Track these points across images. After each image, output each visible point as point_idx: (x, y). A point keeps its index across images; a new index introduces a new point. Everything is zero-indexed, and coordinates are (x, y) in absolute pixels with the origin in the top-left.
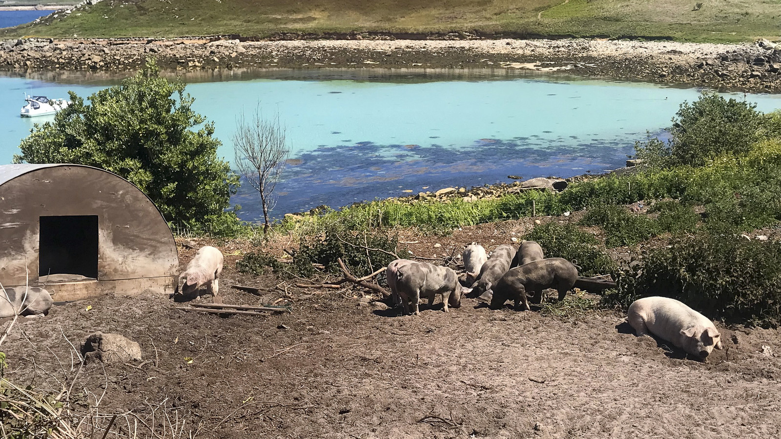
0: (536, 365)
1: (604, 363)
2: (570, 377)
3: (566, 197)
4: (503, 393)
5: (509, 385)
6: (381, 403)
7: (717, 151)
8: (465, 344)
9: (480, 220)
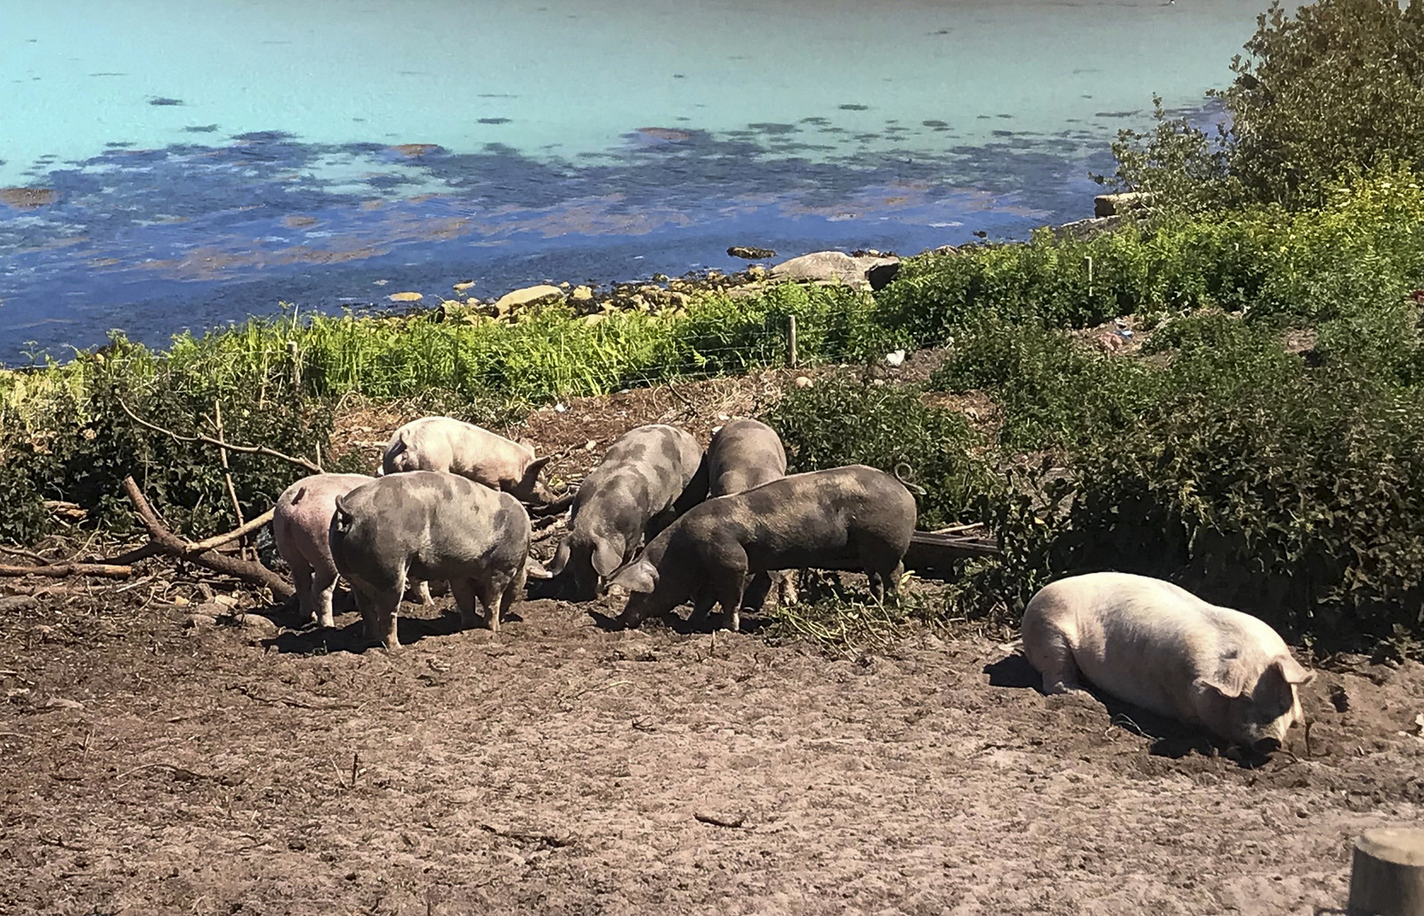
0: (729, 779)
1: (934, 771)
2: (824, 811)
3: (895, 304)
4: (607, 856)
5: (629, 833)
6: (216, 892)
7: (1367, 160)
8: (519, 729)
9: (622, 378)
